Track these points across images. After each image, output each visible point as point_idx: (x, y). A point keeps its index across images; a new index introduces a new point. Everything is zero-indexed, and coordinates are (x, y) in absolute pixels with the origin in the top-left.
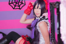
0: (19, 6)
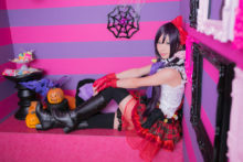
0: (127, 32)
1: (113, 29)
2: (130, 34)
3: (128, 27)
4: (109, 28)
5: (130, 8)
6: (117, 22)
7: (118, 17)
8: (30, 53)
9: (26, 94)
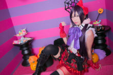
1: (68, 10)
4: (66, 9)
6: (70, 5)
8: (24, 30)
9: (26, 52)
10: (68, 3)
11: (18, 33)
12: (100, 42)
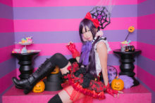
0: (102, 25)
2: (104, 26)
3: (103, 21)
5: (104, 8)
7: (96, 14)
8: (30, 38)
9: (26, 68)
10: (93, 15)
11: (21, 41)
12: (127, 67)
